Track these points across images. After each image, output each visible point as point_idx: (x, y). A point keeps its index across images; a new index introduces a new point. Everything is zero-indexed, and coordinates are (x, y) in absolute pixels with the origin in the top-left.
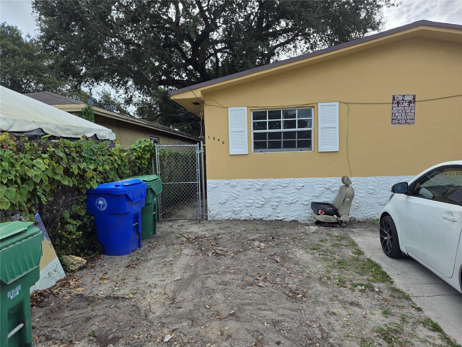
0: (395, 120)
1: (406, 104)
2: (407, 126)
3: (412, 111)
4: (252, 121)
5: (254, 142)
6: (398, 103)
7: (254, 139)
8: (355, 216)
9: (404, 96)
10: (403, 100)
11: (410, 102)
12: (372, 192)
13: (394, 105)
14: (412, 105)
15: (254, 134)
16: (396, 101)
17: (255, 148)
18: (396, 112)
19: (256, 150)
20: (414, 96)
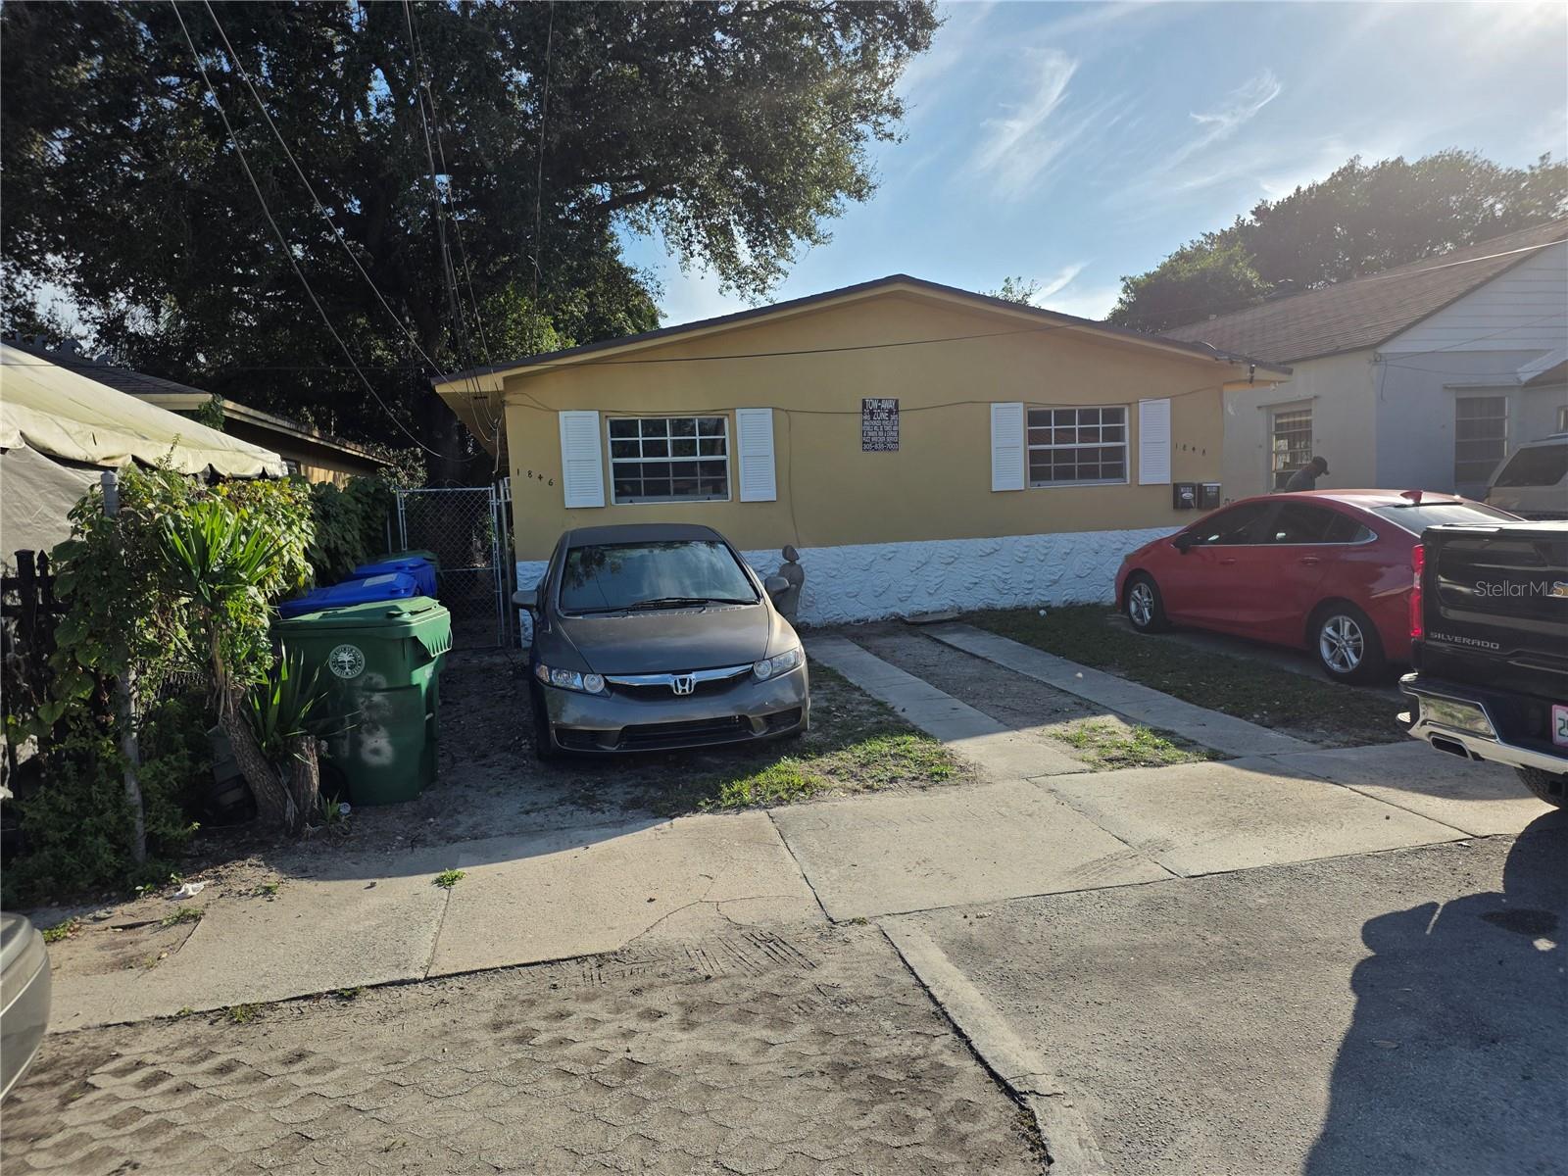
0: (868, 445)
1: (884, 415)
2: (886, 454)
3: (895, 428)
4: (610, 439)
5: (615, 482)
6: (872, 413)
7: (616, 475)
8: (808, 620)
9: (880, 401)
10: (879, 407)
11: (890, 412)
12: (834, 573)
13: (866, 417)
14: (893, 417)
15: (615, 465)
16: (868, 410)
17: (617, 495)
18: (868, 428)
19: (620, 498)
20: (897, 401)
